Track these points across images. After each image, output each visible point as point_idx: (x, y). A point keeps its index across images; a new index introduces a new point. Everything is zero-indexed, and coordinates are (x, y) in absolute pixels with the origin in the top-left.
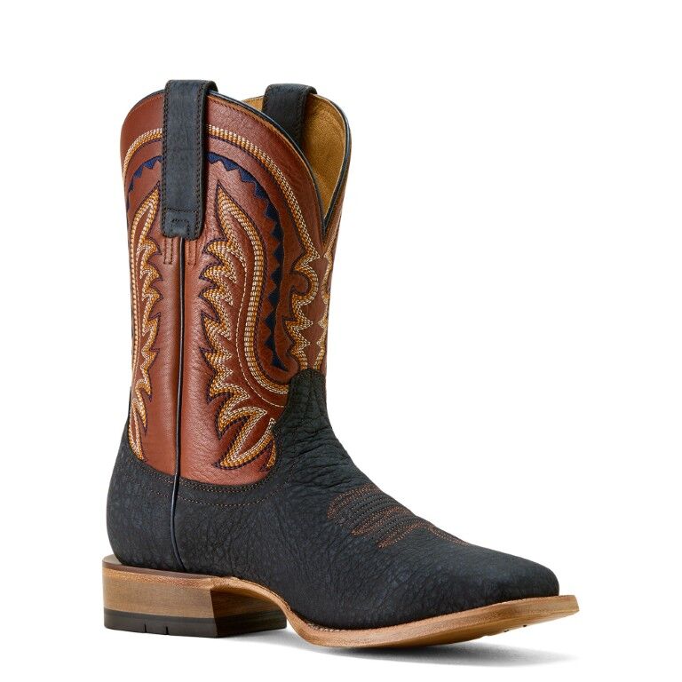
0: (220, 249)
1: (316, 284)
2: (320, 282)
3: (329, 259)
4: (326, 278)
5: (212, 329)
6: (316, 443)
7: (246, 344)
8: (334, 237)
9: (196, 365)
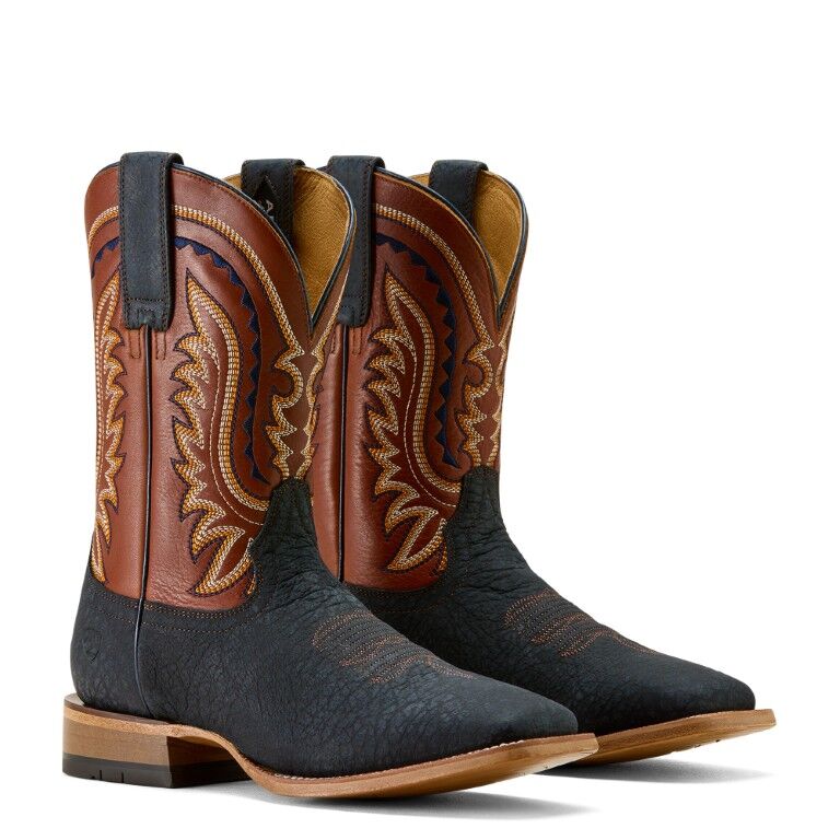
0: (387, 337)
1: (491, 374)
2: (494, 372)
3: (504, 348)
4: (500, 368)
5: (377, 423)
6: (490, 546)
7: (415, 439)
8: (509, 323)
9: (359, 461)
